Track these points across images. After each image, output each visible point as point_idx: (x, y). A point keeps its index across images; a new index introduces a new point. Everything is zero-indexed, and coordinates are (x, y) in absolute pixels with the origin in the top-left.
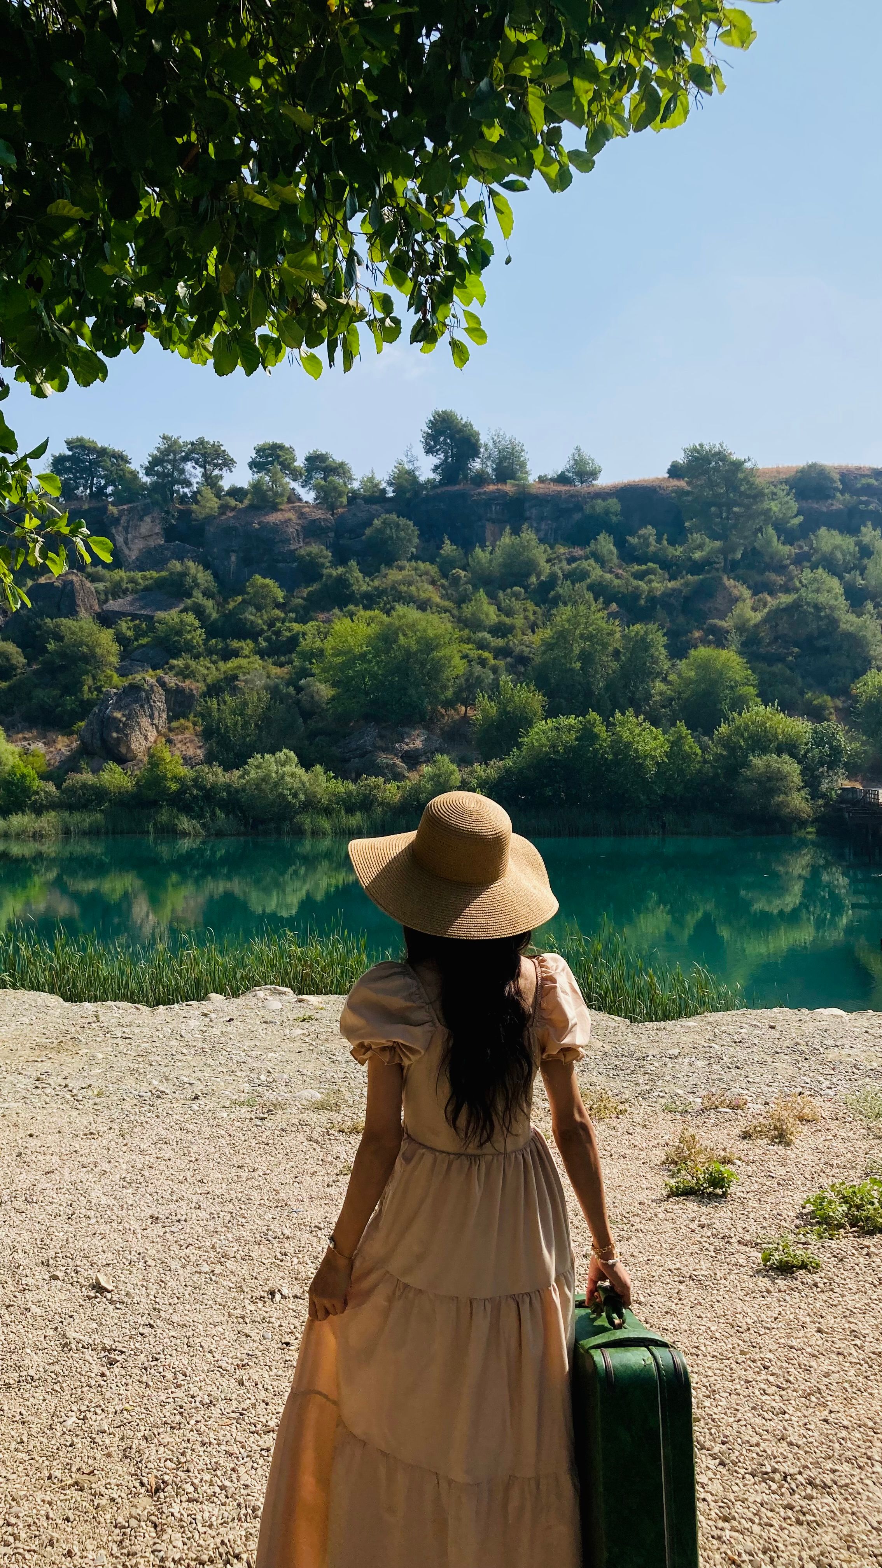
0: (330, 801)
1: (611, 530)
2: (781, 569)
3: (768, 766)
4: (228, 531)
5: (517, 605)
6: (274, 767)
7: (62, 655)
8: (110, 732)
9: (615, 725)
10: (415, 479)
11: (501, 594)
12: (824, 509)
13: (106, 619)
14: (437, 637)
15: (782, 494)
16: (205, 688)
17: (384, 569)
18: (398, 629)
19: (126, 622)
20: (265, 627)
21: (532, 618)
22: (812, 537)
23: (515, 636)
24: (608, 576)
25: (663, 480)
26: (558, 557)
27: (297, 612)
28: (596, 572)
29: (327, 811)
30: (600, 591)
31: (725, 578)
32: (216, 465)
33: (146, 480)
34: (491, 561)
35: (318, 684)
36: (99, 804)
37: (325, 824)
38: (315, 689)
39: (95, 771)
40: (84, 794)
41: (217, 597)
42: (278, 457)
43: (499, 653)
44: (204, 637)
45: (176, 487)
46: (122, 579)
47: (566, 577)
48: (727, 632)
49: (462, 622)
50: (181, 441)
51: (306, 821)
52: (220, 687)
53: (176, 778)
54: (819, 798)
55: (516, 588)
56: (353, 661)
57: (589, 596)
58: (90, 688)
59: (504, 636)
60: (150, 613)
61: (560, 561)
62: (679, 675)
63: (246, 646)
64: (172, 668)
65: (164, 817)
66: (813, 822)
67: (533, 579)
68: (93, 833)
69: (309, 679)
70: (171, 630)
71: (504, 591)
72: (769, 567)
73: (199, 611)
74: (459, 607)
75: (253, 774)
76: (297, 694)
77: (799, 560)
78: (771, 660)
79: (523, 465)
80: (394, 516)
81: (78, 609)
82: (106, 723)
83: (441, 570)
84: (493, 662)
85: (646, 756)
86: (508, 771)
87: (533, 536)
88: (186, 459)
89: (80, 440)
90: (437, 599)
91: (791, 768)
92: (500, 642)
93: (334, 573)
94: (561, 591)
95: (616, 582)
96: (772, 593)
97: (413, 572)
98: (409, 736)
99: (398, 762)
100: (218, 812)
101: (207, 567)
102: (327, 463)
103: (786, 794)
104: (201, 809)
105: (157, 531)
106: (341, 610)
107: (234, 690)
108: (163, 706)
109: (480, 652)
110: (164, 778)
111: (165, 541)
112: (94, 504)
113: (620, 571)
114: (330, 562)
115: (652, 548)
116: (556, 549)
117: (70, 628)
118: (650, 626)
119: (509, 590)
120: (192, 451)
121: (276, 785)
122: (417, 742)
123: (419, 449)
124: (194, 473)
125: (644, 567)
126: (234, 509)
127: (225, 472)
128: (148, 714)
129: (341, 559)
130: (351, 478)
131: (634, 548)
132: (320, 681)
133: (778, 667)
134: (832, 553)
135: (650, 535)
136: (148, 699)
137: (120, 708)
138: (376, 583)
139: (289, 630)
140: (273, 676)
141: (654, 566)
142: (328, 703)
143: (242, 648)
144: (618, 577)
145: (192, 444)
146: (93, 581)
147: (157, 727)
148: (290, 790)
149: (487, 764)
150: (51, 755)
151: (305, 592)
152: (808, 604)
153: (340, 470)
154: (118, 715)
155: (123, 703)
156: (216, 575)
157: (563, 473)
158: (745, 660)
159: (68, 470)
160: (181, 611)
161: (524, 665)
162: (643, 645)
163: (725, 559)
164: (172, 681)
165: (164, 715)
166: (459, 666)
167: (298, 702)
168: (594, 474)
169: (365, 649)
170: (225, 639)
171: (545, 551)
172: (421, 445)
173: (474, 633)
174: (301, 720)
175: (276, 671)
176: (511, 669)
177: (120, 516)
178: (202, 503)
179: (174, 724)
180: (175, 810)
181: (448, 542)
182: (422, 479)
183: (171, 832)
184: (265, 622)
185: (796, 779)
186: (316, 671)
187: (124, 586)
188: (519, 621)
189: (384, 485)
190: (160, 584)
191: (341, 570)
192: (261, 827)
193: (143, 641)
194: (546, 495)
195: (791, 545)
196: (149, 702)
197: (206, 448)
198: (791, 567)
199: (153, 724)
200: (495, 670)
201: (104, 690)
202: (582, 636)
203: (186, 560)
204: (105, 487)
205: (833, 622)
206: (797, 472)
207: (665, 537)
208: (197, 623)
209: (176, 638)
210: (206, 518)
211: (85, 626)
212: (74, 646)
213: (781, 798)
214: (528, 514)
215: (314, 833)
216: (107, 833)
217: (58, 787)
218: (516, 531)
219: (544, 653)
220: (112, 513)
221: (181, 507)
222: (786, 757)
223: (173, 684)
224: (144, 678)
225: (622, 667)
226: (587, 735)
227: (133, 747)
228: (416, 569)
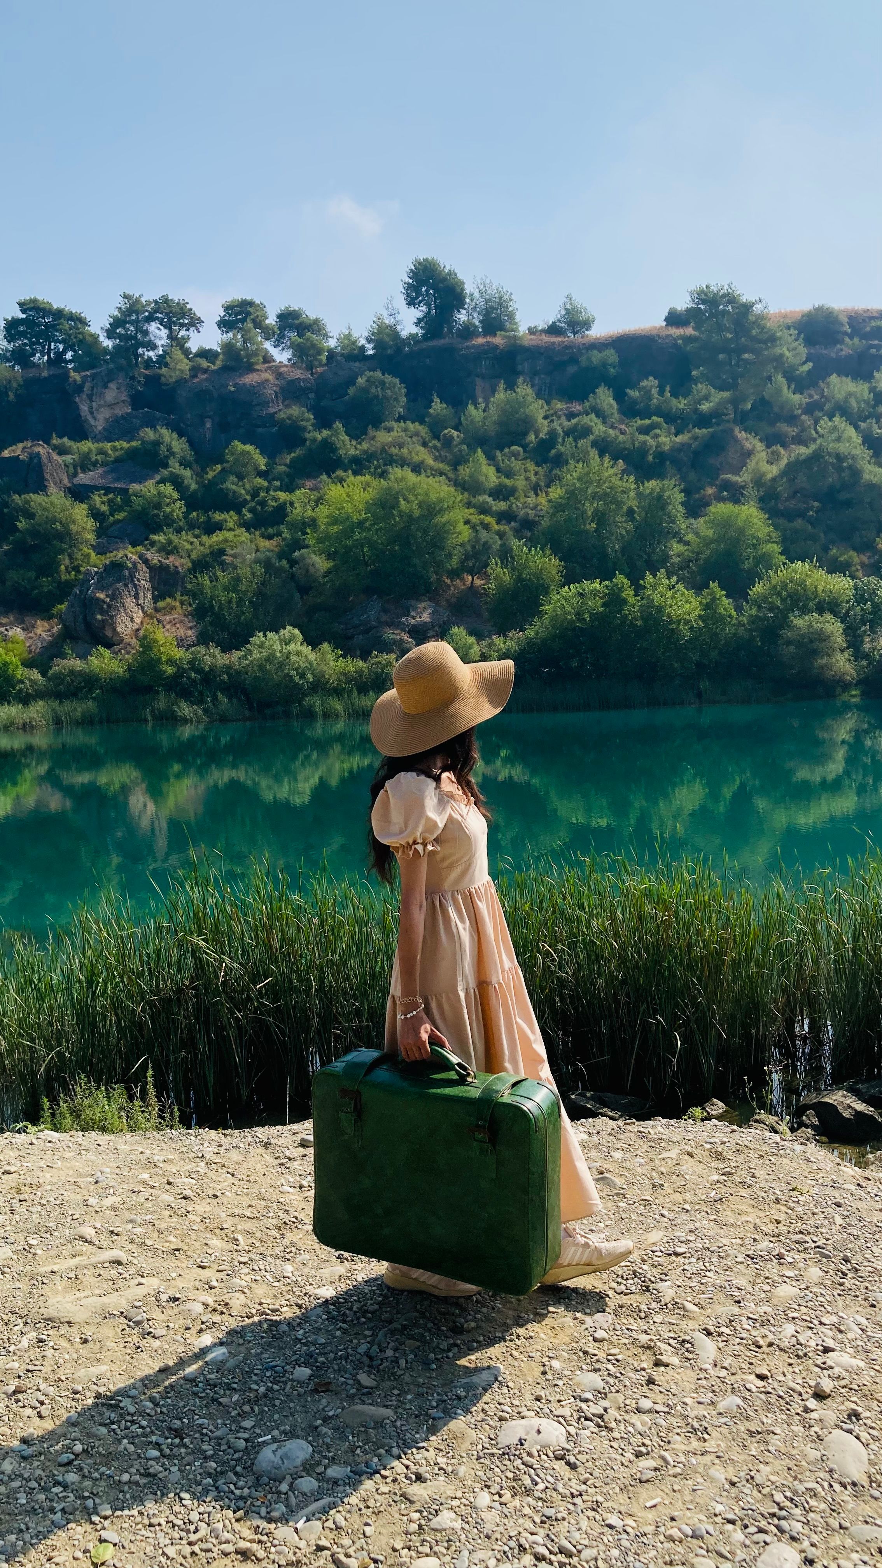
0: (339, 681)
1: (610, 383)
2: (792, 419)
3: (810, 626)
4: (201, 395)
5: (516, 465)
6: (277, 646)
7: (34, 532)
8: (94, 615)
9: (644, 588)
10: (396, 335)
11: (498, 454)
12: (833, 355)
13: (78, 494)
14: (441, 501)
15: (790, 339)
16: (190, 565)
17: (371, 432)
18: (398, 493)
19: (99, 496)
20: (248, 498)
21: (533, 478)
22: (822, 385)
23: (517, 499)
24: (612, 432)
25: (661, 328)
26: (556, 413)
27: (282, 480)
28: (599, 429)
29: (337, 692)
30: (603, 447)
31: (737, 430)
32: (182, 325)
33: (108, 343)
34: (485, 418)
35: (313, 556)
36: (91, 691)
37: (338, 706)
38: (310, 562)
39: (83, 656)
40: (72, 681)
41: (195, 466)
42: (249, 314)
43: (505, 517)
44: (184, 509)
45: (140, 351)
46: (90, 450)
47: (567, 434)
48: (743, 487)
49: (461, 485)
50: (143, 300)
51: (316, 702)
52: (207, 563)
53: (171, 661)
54: (862, 659)
55: (515, 448)
56: (350, 527)
57: (594, 453)
58: (67, 568)
59: (505, 499)
60: (124, 486)
61: (559, 417)
62: (697, 534)
63: (230, 518)
64: (153, 544)
65: (162, 702)
66: (856, 685)
67: (532, 437)
68: (86, 722)
69: (303, 551)
70: (149, 503)
71: (502, 450)
72: (779, 418)
73: (177, 482)
74: (456, 469)
75: (256, 655)
76: (291, 567)
77: (810, 409)
78: (790, 516)
79: (511, 316)
80: (378, 374)
81: (46, 484)
82: (89, 605)
83: (431, 430)
84: (497, 527)
85: (679, 621)
86: (530, 643)
87: (530, 391)
88: (150, 319)
89: (35, 301)
90: (430, 462)
91: (833, 627)
92: (502, 506)
93: (319, 437)
94: (562, 449)
95: (621, 438)
96: (784, 445)
97: (403, 434)
98: (415, 609)
99: (406, 637)
100: (220, 696)
101: (181, 435)
102: (301, 320)
103: (829, 655)
104: (201, 693)
105: (124, 398)
106: (329, 476)
107: (223, 565)
108: (148, 585)
109: (482, 516)
110: (159, 660)
111: (133, 409)
112: (54, 371)
113: (623, 427)
114: (313, 425)
115: (655, 401)
116: (552, 405)
117: (40, 504)
118: (666, 482)
119: (507, 450)
120: (156, 311)
121: (282, 665)
122: (423, 615)
123: (400, 301)
124: (158, 334)
125: (647, 422)
126: (206, 371)
127: (192, 333)
128: (132, 593)
129: (324, 421)
130: (326, 336)
131: (635, 402)
132: (314, 552)
133: (799, 523)
134: (846, 400)
135: (652, 387)
136: (132, 577)
137: (102, 589)
138: (365, 446)
139: (276, 499)
140: (262, 549)
141: (659, 419)
142: (324, 577)
143: (226, 521)
144: (622, 433)
145: (156, 302)
146: (60, 454)
147: (143, 608)
148: (296, 669)
149: (505, 636)
150: (31, 641)
151: (288, 459)
152: (829, 454)
153: (315, 327)
154: (101, 595)
155: (105, 583)
156: (190, 442)
157: (554, 323)
158: (766, 516)
159: (23, 335)
160: (158, 483)
161: (531, 530)
162: (659, 502)
163: (735, 412)
164: (154, 557)
165: (149, 595)
166: (465, 533)
167: (293, 576)
168: (587, 324)
169: (364, 516)
170: (206, 511)
171: (542, 407)
172: (403, 297)
173: (474, 497)
174: (297, 596)
175: (265, 544)
176: (518, 533)
177: (84, 382)
178: (172, 365)
179: (161, 604)
180: (173, 695)
181: (436, 400)
182: (404, 334)
183: (170, 719)
184: (248, 492)
185: (840, 640)
186: (312, 542)
187: (94, 458)
188: (520, 483)
189: (362, 342)
190: (132, 454)
191: (326, 433)
192: (268, 712)
193: (120, 516)
194: (538, 347)
195: (801, 394)
196: (133, 581)
197: (170, 307)
198: (804, 417)
199: (138, 605)
200: (501, 535)
201: (82, 569)
202: (595, 496)
203: (158, 427)
204: (64, 352)
205: (856, 473)
206: (803, 316)
207: (668, 388)
208: (176, 495)
209: (156, 512)
210: (176, 382)
211: (56, 500)
212: (46, 523)
213: (824, 661)
214: (520, 368)
215: (326, 716)
216: (101, 722)
217: (44, 674)
218: (511, 386)
219: (554, 515)
220: (75, 381)
221: (147, 372)
222: (829, 616)
223: (156, 561)
224: (126, 555)
225: (637, 528)
226: (614, 600)
227: (119, 629)
228: (405, 430)
